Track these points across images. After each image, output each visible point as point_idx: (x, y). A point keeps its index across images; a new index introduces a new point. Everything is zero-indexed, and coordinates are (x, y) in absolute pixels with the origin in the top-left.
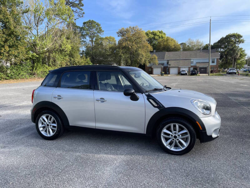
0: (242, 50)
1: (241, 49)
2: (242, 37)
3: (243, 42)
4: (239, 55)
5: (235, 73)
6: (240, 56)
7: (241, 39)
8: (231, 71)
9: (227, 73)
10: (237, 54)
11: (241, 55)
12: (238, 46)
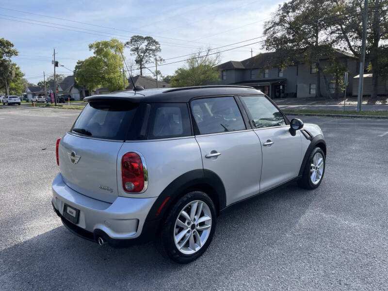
0: (17, 66)
1: (15, 65)
2: (13, 46)
3: (16, 54)
4: (14, 75)
5: (19, 104)
6: (16, 77)
7: (12, 49)
8: (13, 100)
9: (4, 104)
10: (11, 73)
11: (17, 75)
12: (10, 61)
